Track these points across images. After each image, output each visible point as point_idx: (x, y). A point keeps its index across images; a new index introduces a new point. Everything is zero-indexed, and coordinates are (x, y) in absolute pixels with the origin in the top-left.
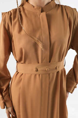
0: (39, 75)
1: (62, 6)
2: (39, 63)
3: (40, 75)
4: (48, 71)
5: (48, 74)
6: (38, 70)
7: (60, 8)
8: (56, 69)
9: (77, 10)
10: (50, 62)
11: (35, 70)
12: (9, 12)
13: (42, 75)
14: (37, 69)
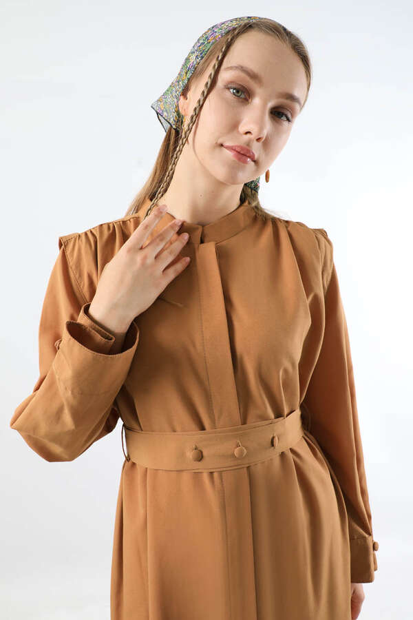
0: (212, 473)
1: (275, 221)
2: (203, 428)
3: (216, 475)
4: (241, 457)
5: (245, 469)
6: (205, 454)
7: (269, 230)
8: (272, 444)
9: (330, 237)
10: (244, 422)
11: (190, 455)
12: (86, 234)
13: (220, 473)
14: (202, 452)
